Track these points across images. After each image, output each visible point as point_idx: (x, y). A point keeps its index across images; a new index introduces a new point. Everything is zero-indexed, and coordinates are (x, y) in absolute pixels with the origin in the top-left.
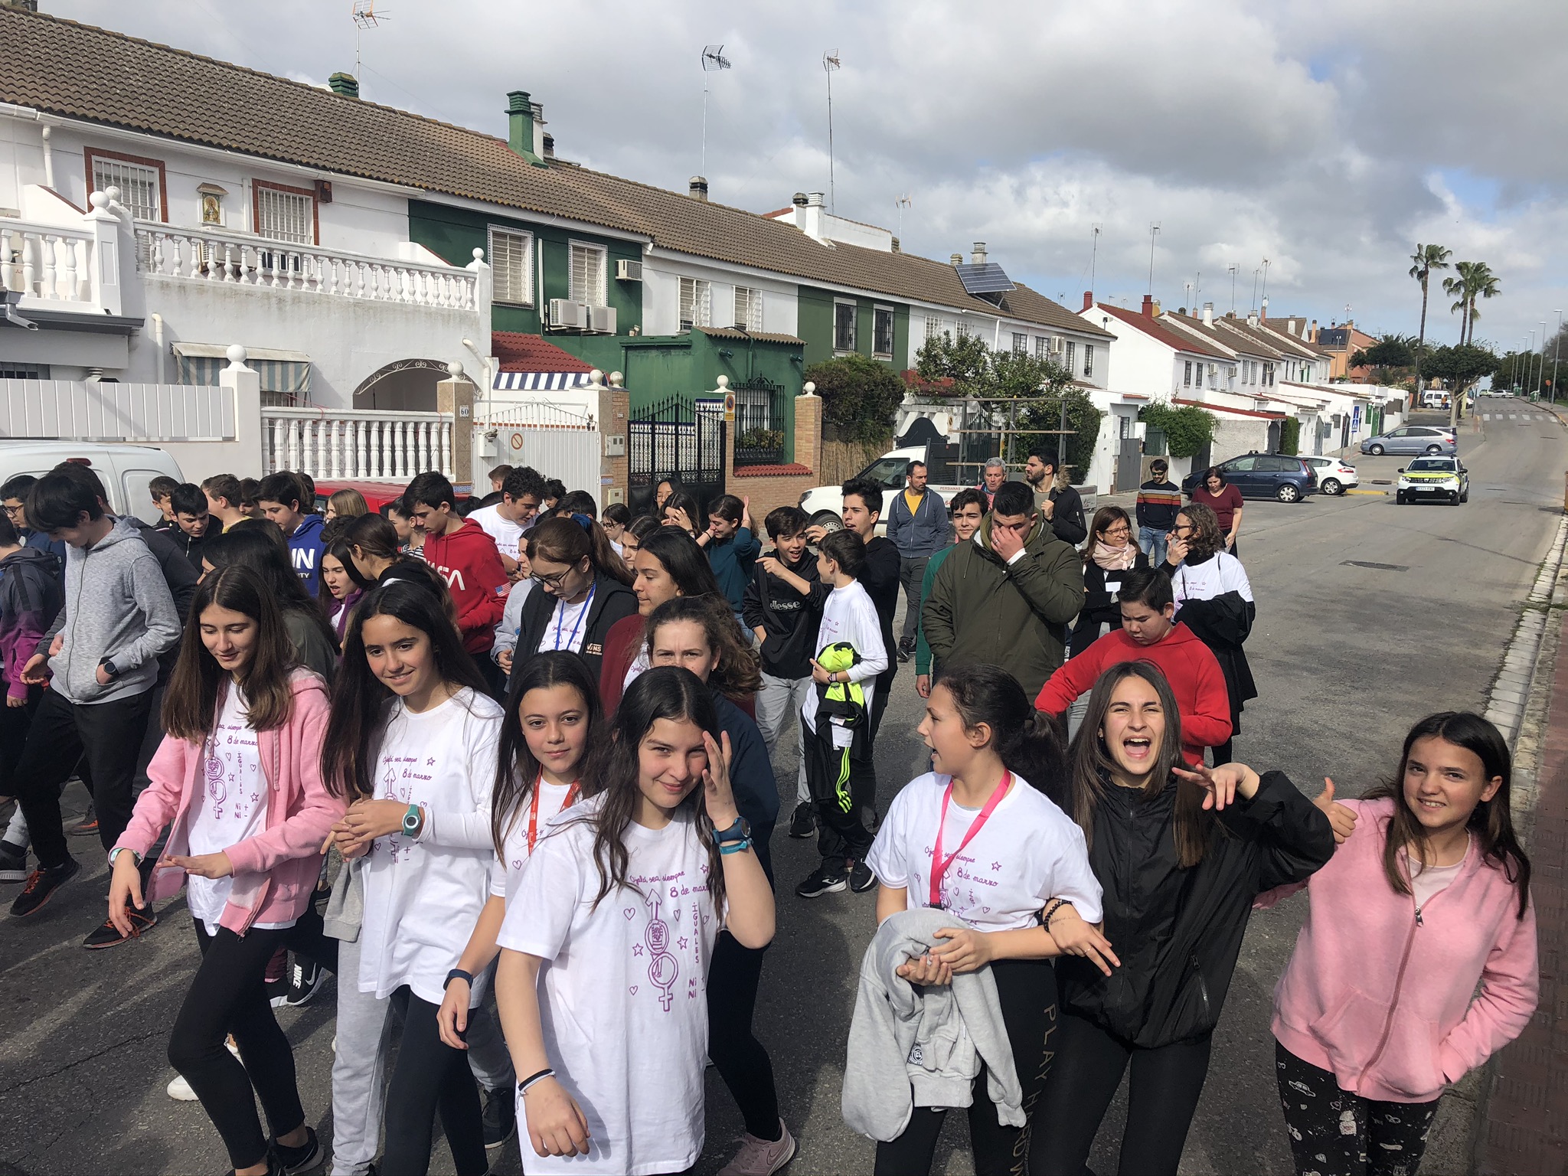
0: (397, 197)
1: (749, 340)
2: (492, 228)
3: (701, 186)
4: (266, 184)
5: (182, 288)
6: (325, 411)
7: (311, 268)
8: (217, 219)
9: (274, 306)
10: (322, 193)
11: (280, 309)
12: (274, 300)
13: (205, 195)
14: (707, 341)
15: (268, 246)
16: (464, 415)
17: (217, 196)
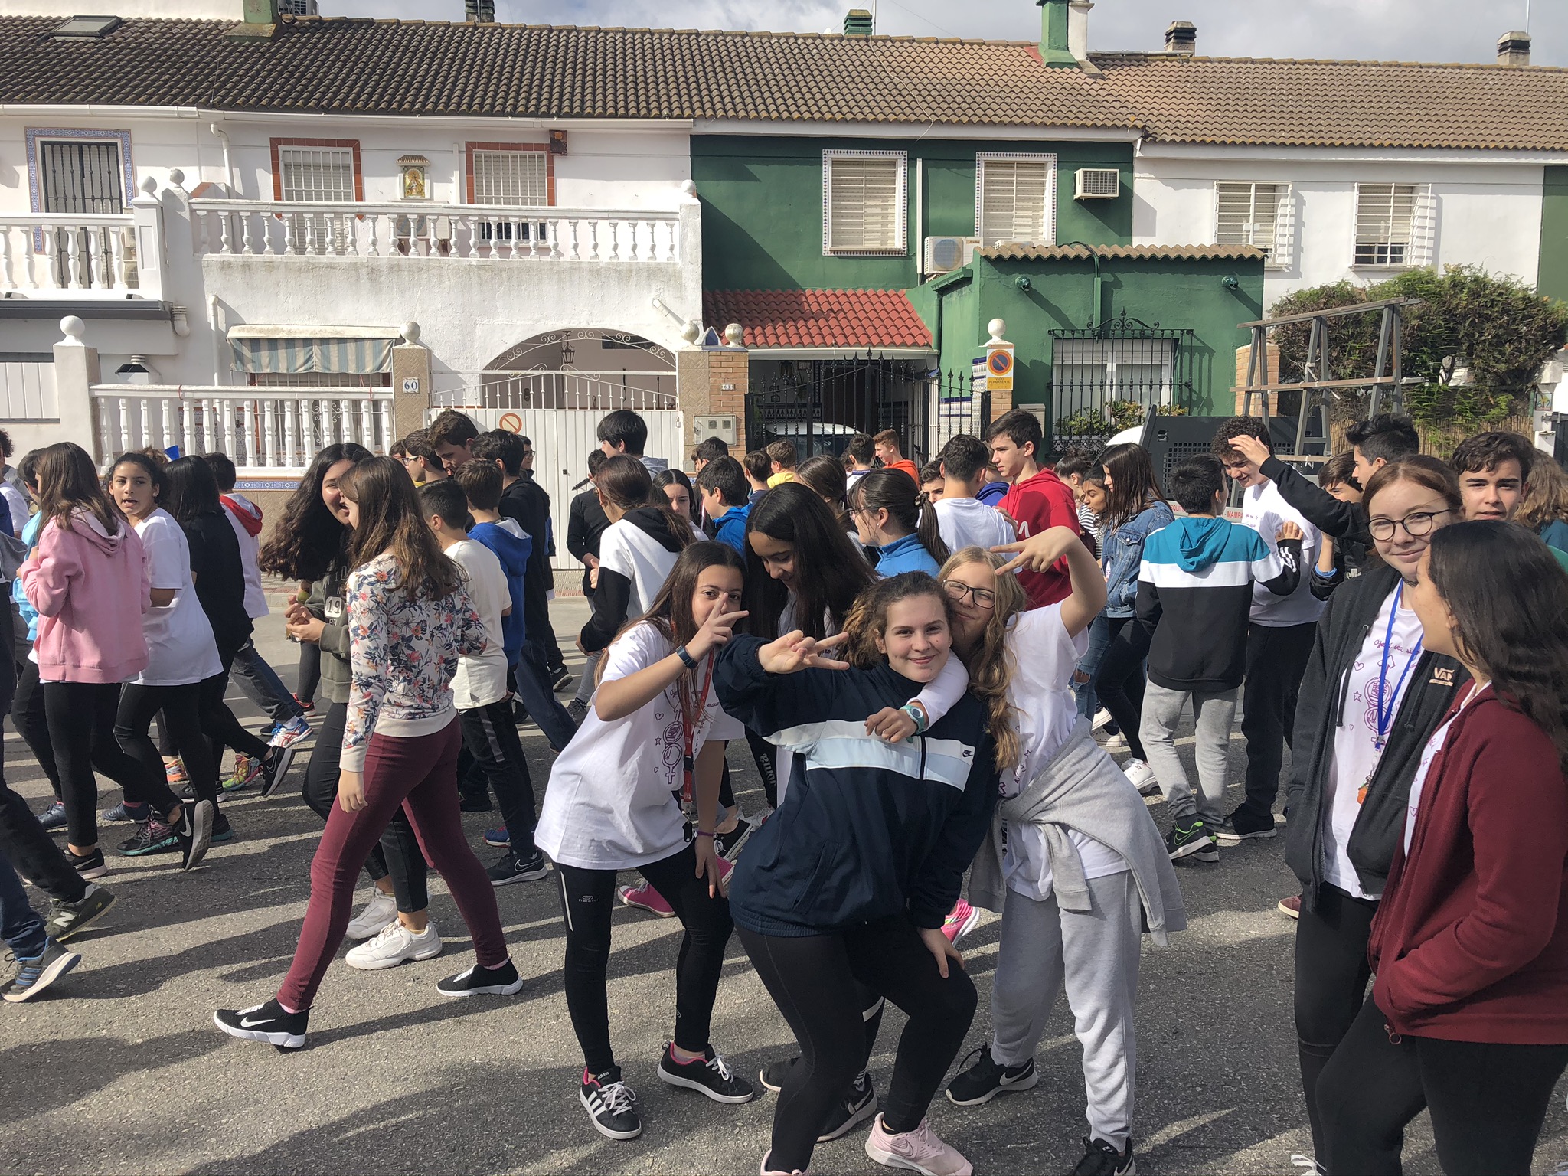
0: (673, 135)
4: (483, 146)
8: (421, 192)
10: (558, 145)
13: (406, 168)
16: (410, 390)
17: (421, 168)
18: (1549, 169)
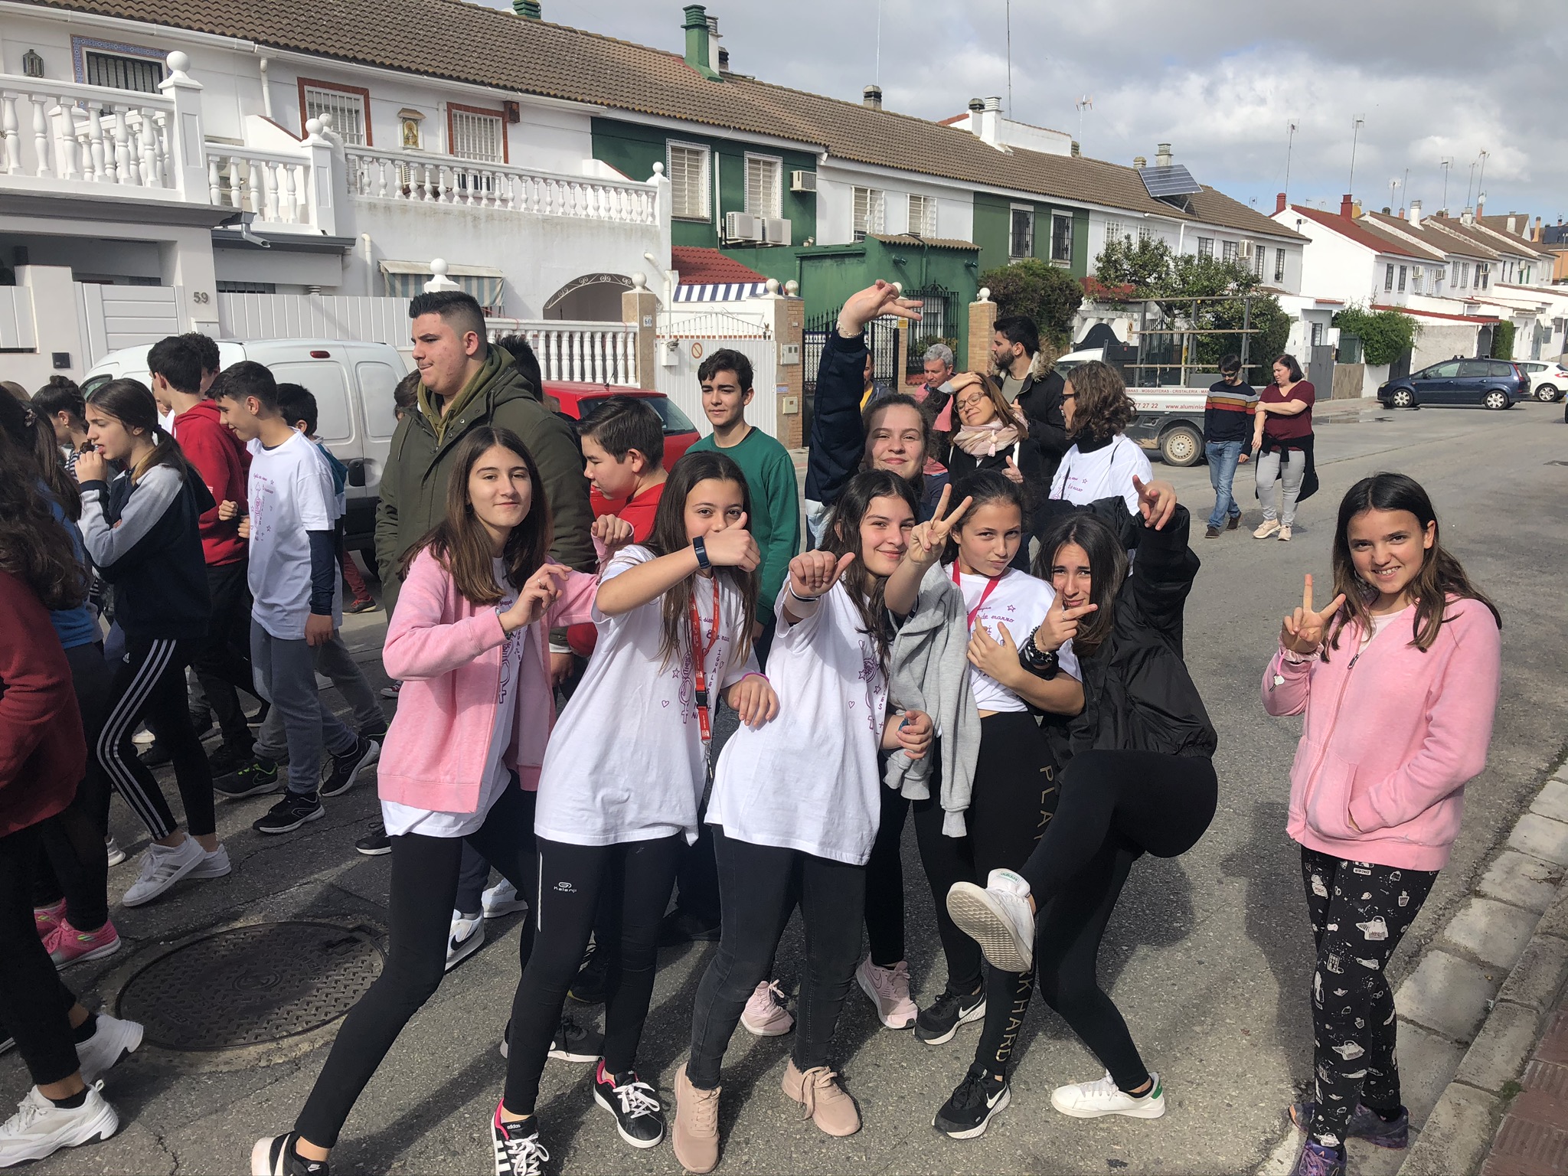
0: (580, 115)
1: (923, 246)
2: (671, 143)
3: (876, 95)
4: (459, 107)
5: (388, 208)
6: (520, 321)
7: (503, 187)
8: (415, 143)
9: (470, 224)
10: (511, 113)
11: (475, 227)
12: (469, 218)
13: (405, 119)
14: (881, 248)
15: (464, 165)
16: (648, 325)
17: (415, 120)
18: (977, 194)
